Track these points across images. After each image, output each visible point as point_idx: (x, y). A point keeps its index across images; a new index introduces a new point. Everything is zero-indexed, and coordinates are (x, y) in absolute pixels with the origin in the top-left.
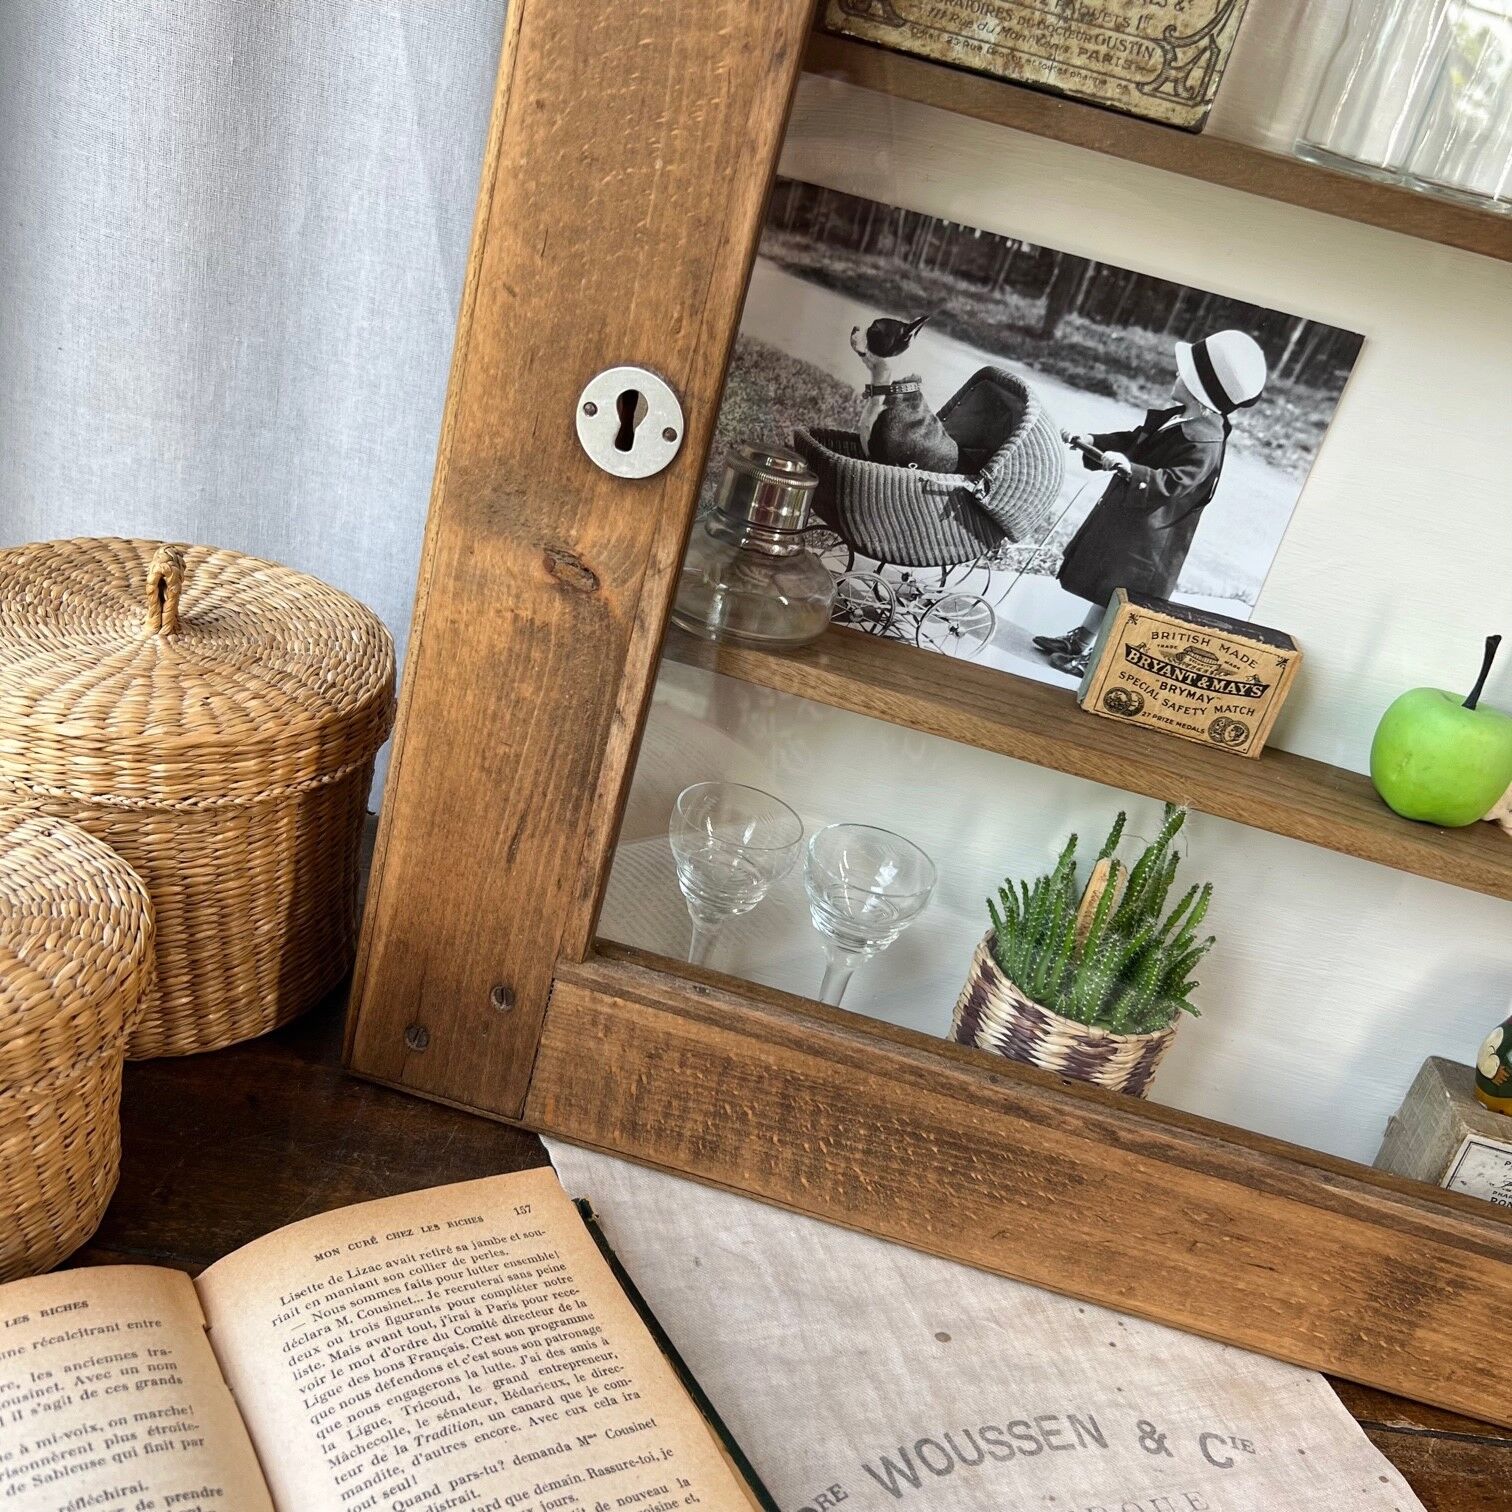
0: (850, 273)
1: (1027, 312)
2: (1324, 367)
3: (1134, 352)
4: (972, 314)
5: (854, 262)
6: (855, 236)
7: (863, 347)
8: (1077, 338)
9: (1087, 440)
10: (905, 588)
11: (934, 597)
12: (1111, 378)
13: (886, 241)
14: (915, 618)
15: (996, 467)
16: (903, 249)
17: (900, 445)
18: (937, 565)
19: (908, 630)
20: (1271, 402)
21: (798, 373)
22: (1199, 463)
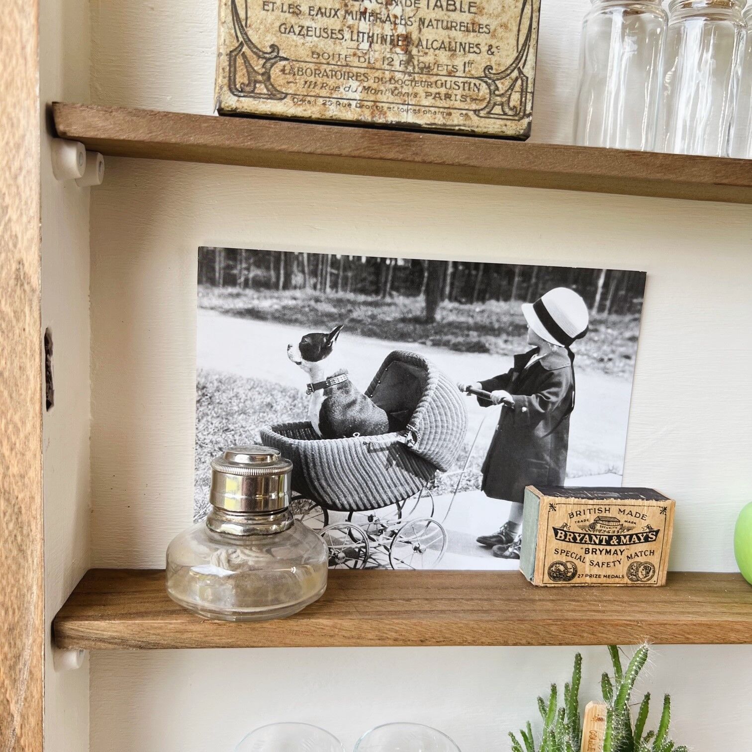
0: (276, 307)
1: (412, 307)
2: (625, 299)
3: (494, 318)
4: (373, 317)
5: (277, 298)
6: (274, 279)
7: (298, 356)
8: (452, 318)
9: (477, 387)
10: (373, 527)
11: (395, 528)
12: (483, 339)
13: (297, 279)
14: (386, 548)
15: (417, 421)
16: (313, 281)
17: (343, 422)
18: (392, 503)
19: (382, 558)
20: (596, 331)
21: (252, 388)
22: (558, 384)
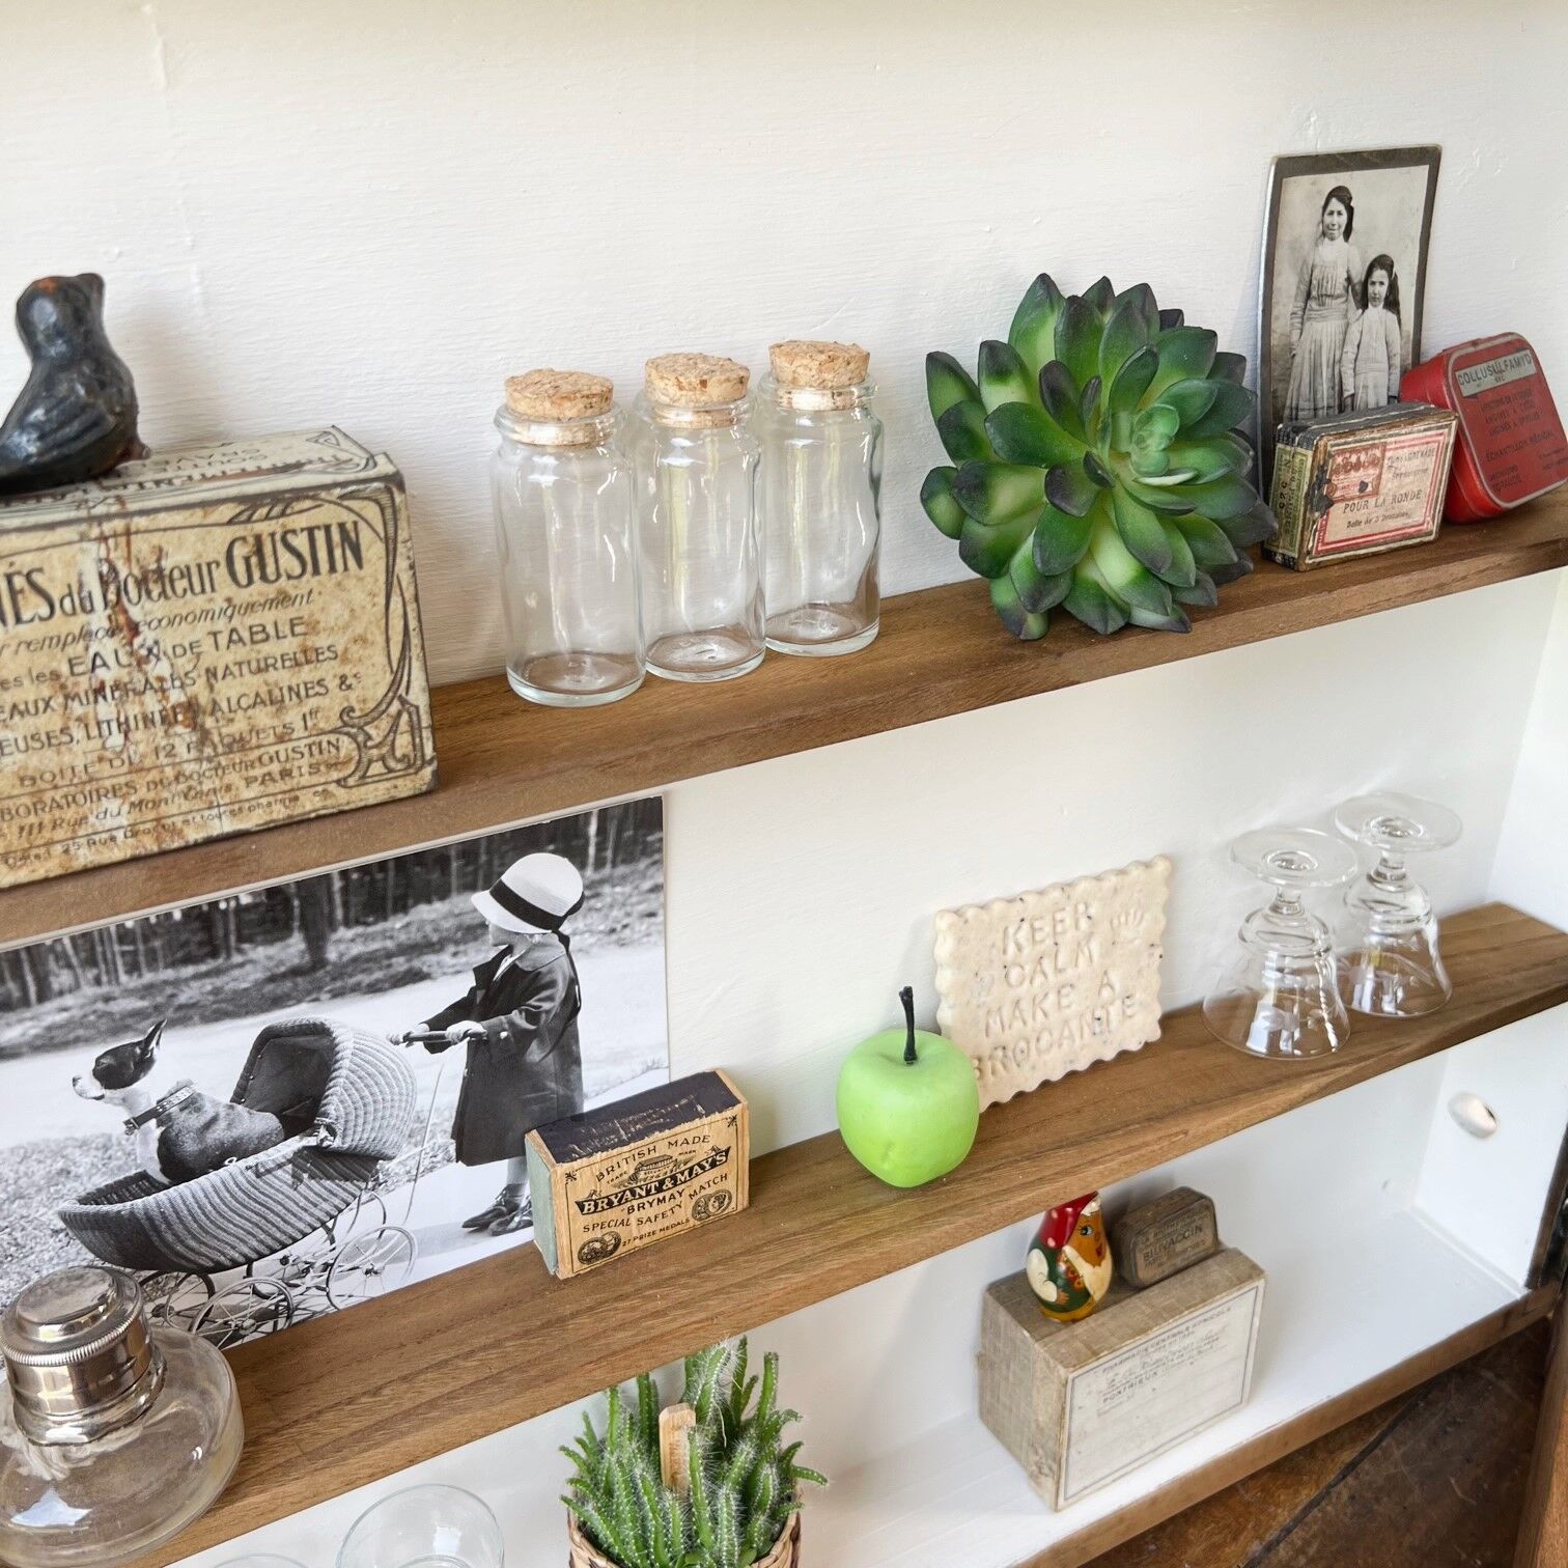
0: (33, 1032)
1: (283, 956)
2: (634, 840)
3: (428, 928)
4: (216, 991)
5: (32, 1019)
6: (16, 994)
7: (96, 1088)
8: (357, 949)
9: (424, 1030)
10: (290, 1270)
11: (329, 1259)
12: (416, 963)
13: (61, 979)
14: (318, 1288)
15: (331, 1109)
16: (91, 974)
17: (202, 1152)
18: (314, 1229)
19: (317, 1303)
20: (597, 895)
21: (25, 1158)
22: (552, 984)
